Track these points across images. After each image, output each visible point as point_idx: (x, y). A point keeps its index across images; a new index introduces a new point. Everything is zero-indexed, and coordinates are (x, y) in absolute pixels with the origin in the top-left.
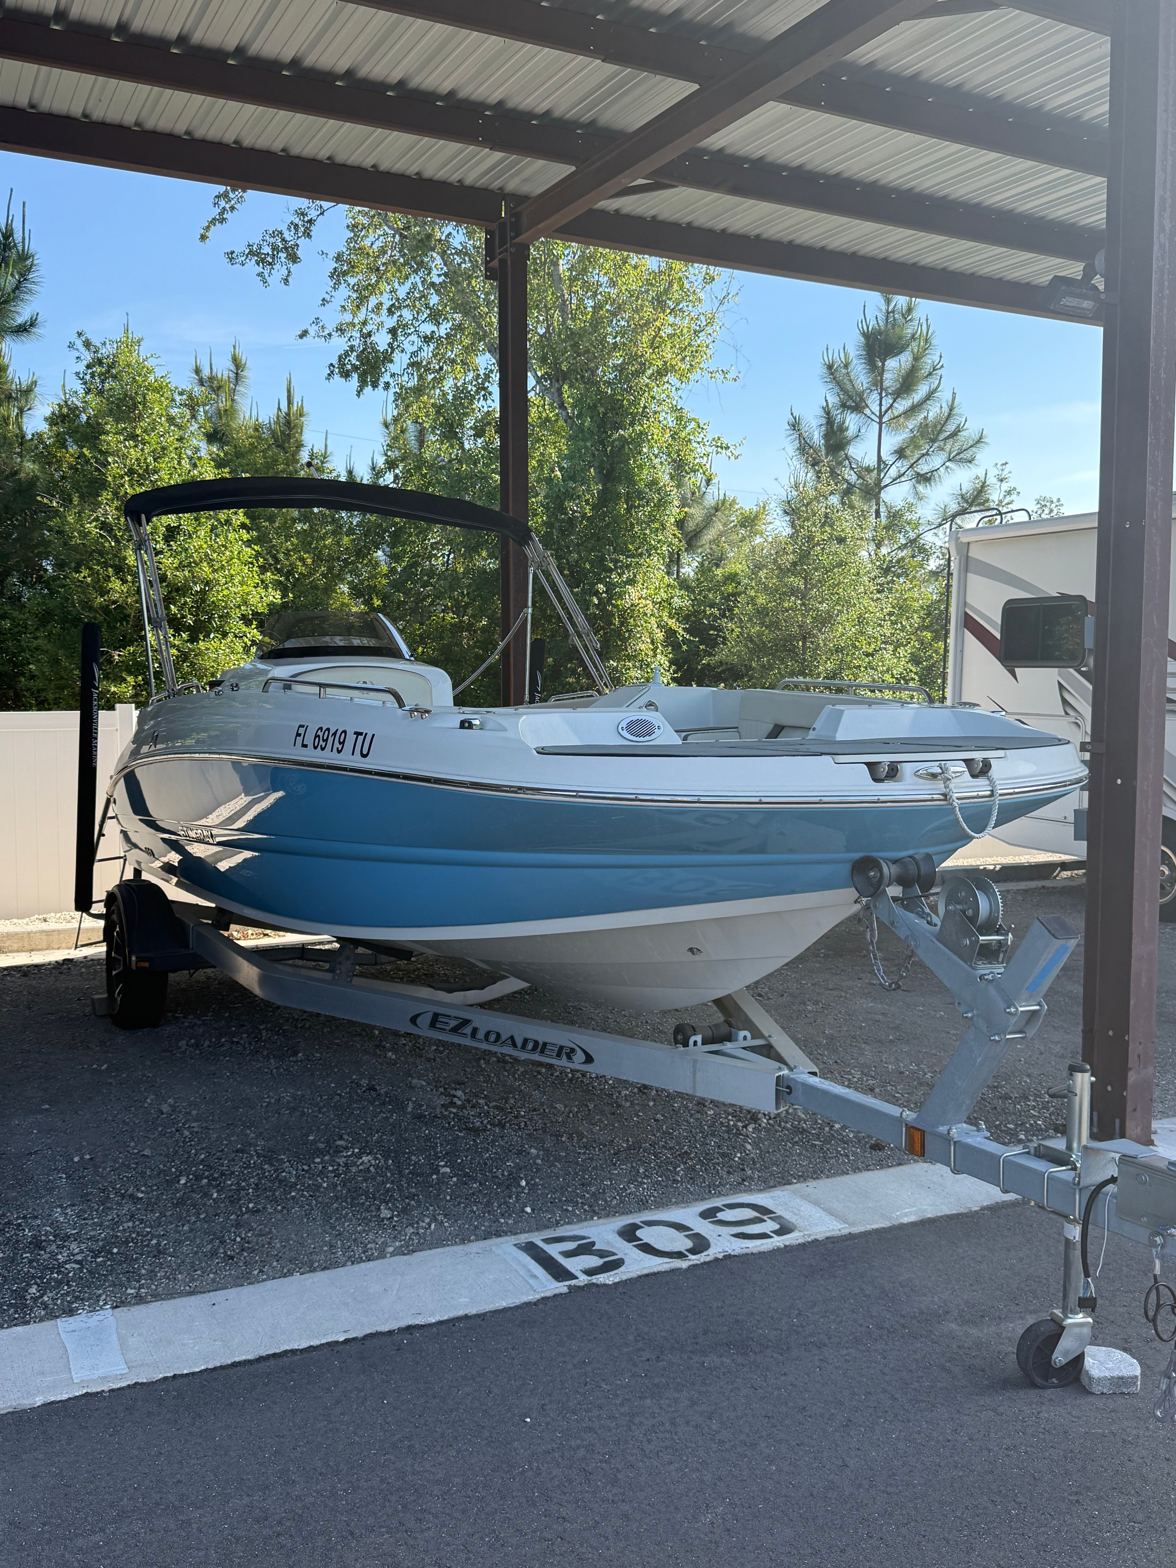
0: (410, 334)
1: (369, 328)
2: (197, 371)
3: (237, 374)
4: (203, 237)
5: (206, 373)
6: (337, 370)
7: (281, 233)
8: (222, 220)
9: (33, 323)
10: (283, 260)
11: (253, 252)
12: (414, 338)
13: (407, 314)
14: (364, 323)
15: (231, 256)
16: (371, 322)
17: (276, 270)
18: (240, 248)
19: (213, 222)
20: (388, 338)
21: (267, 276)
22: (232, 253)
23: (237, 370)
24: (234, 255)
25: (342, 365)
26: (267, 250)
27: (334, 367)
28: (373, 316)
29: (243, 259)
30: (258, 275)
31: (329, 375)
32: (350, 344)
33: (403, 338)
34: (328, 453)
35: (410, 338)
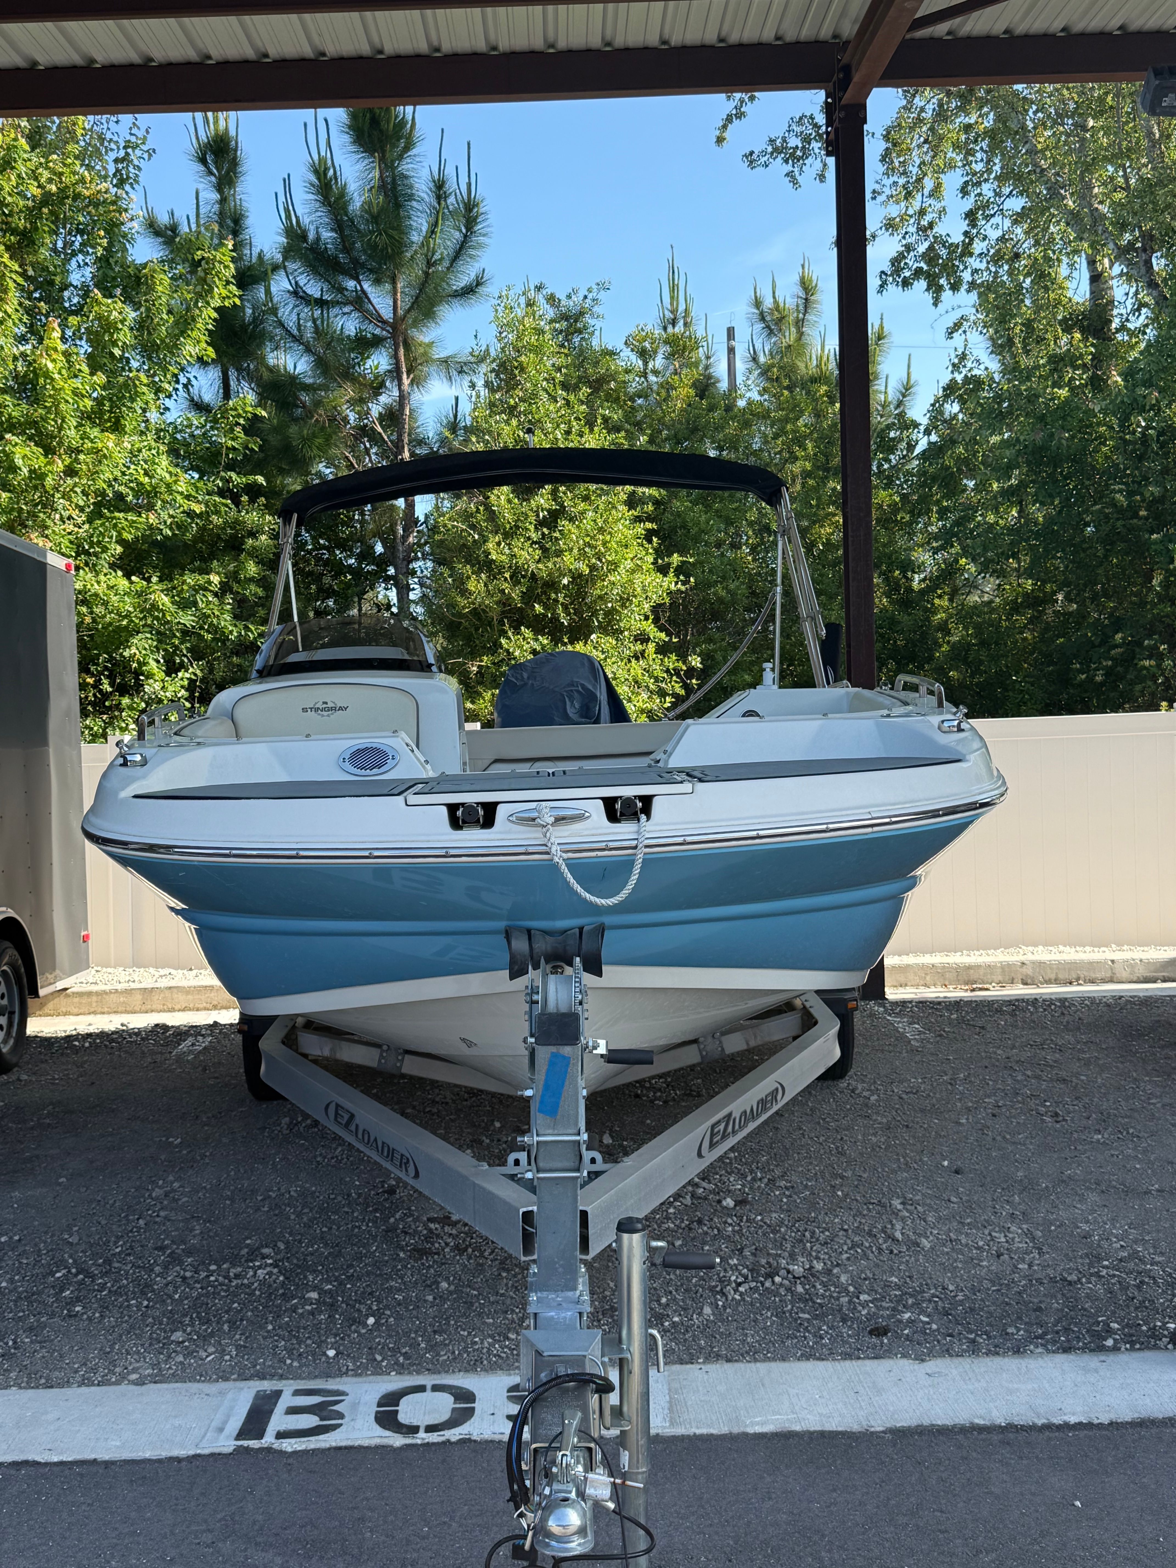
0: (993, 216)
1: (928, 218)
2: (758, 303)
3: (806, 299)
4: (720, 140)
5: (768, 303)
6: (891, 279)
7: (812, 117)
8: (740, 115)
9: (479, 282)
10: (817, 151)
11: (778, 149)
12: (997, 220)
13: (987, 190)
14: (922, 212)
15: (750, 158)
16: (930, 210)
17: (808, 165)
18: (760, 145)
19: (729, 119)
20: (964, 226)
21: (797, 173)
22: (752, 153)
23: (807, 294)
24: (755, 156)
25: (897, 271)
26: (794, 142)
27: (886, 275)
28: (931, 201)
29: (766, 158)
30: (787, 175)
31: (881, 286)
32: (904, 242)
33: (984, 222)
34: (912, 382)
35: (993, 221)
